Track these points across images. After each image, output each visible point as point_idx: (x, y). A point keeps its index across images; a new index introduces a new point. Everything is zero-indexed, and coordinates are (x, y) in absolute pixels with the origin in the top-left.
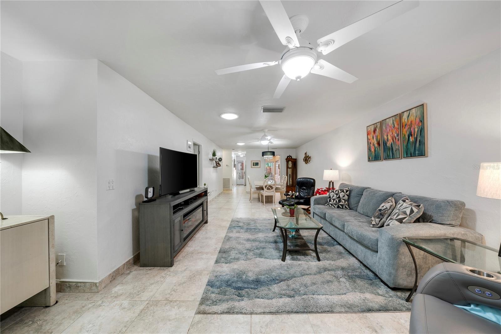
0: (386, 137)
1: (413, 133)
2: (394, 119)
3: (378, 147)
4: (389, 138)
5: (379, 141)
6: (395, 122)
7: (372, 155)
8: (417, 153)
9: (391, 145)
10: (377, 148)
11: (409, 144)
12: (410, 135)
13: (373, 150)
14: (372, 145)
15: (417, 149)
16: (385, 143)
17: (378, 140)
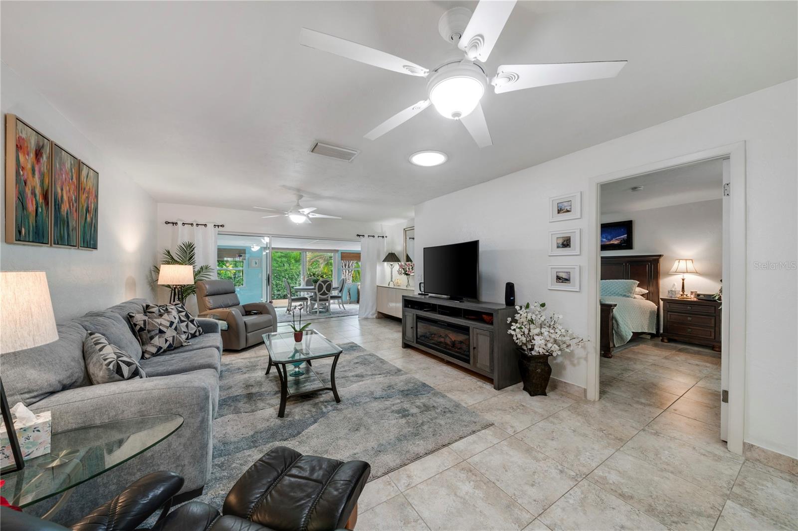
0: (59, 190)
1: (90, 209)
2: (72, 162)
3: (44, 205)
4: (65, 198)
5: (47, 191)
6: (73, 170)
7: (29, 223)
8: (92, 243)
9: (67, 214)
10: (42, 208)
11: (86, 225)
12: (88, 210)
13: (31, 208)
14: (28, 192)
15: (92, 236)
16: (58, 204)
17: (45, 189)
